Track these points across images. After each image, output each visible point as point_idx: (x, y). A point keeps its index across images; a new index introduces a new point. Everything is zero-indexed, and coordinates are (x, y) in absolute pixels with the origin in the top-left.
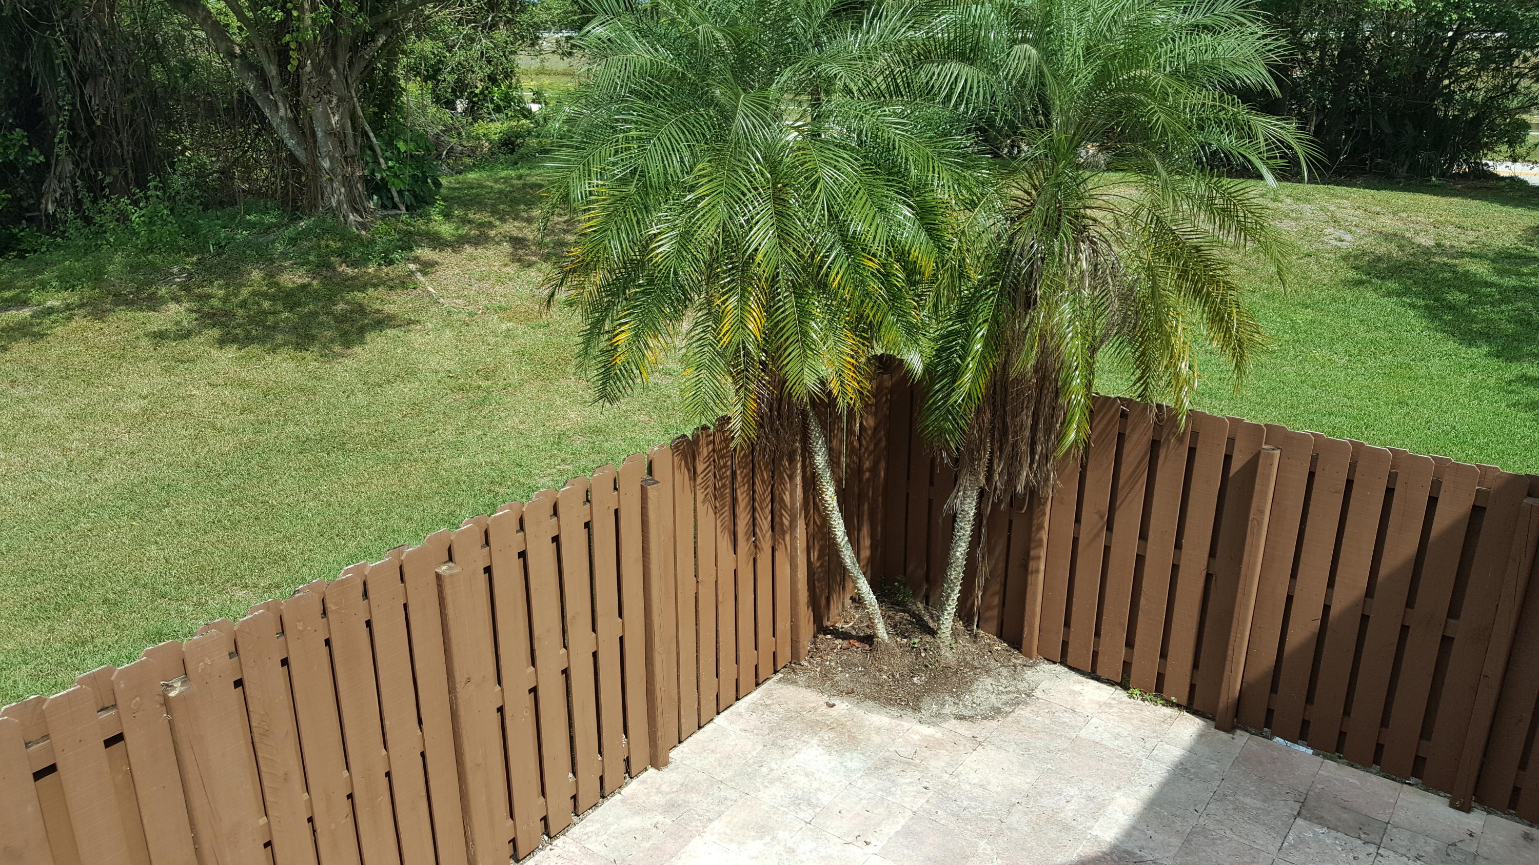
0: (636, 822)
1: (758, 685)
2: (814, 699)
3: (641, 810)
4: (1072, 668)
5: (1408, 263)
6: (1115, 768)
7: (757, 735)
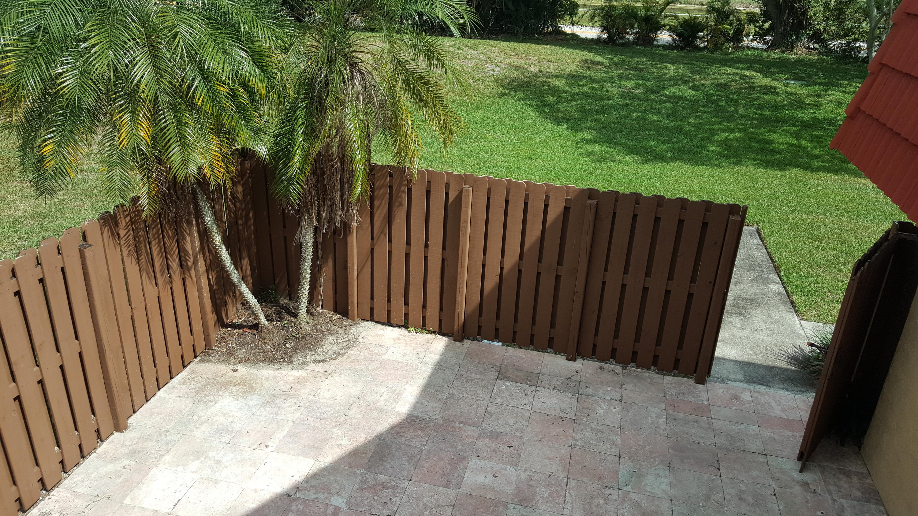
0: (110, 468)
1: (184, 367)
2: (224, 369)
3: (113, 460)
4: (377, 322)
5: (527, 82)
6: (404, 372)
7: (188, 397)
